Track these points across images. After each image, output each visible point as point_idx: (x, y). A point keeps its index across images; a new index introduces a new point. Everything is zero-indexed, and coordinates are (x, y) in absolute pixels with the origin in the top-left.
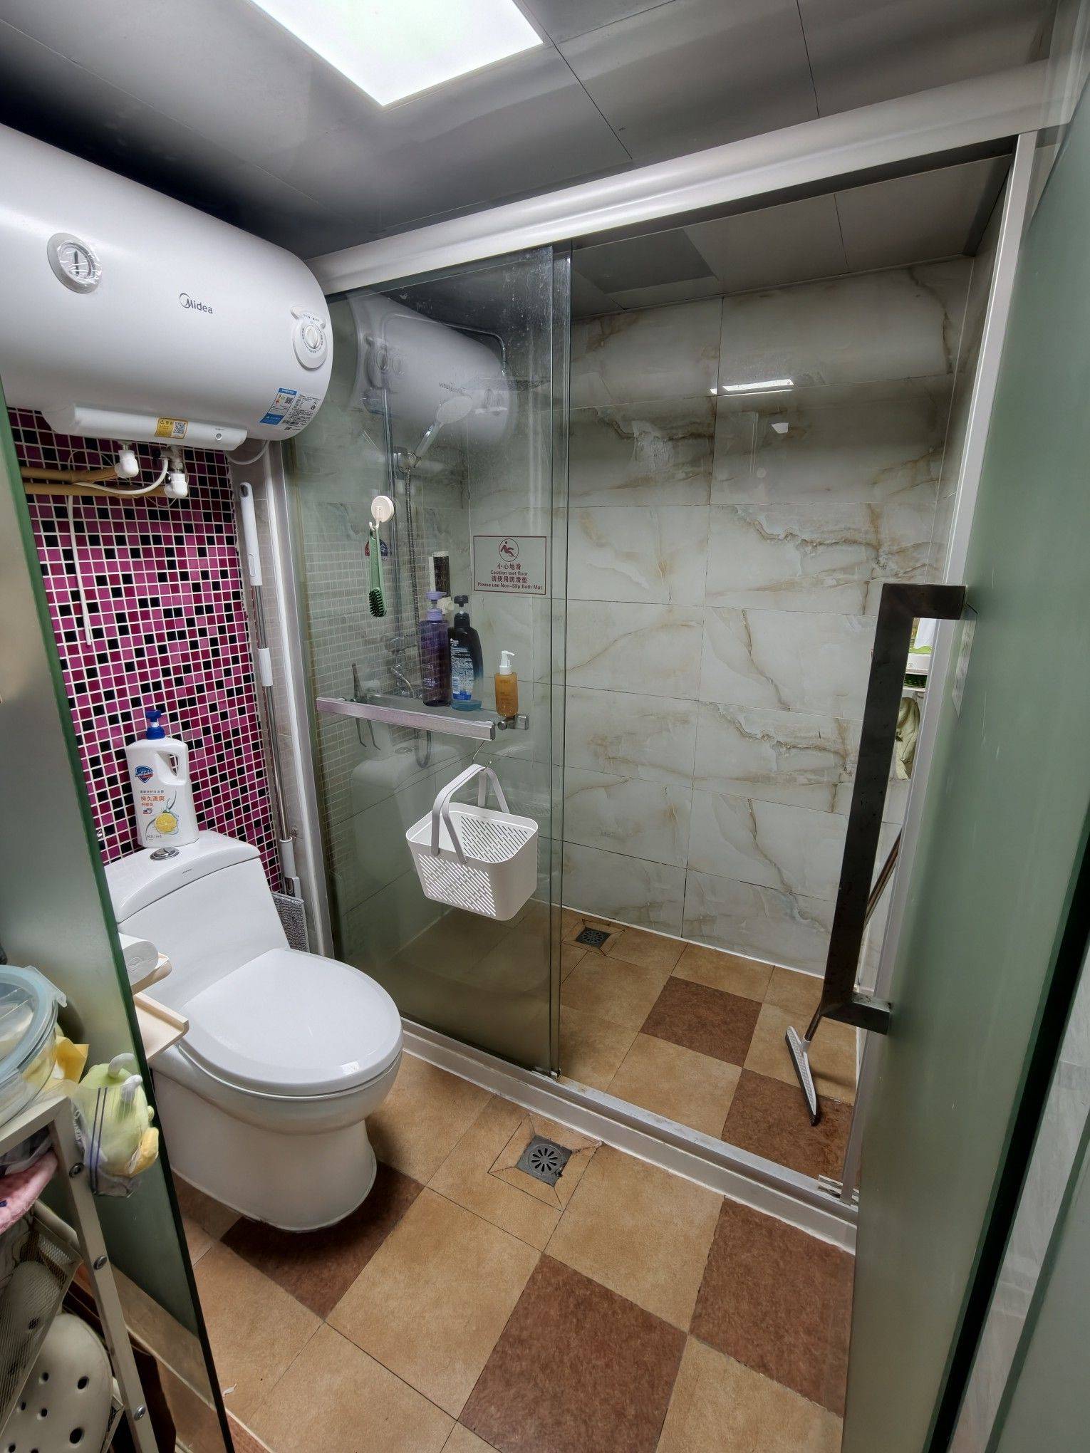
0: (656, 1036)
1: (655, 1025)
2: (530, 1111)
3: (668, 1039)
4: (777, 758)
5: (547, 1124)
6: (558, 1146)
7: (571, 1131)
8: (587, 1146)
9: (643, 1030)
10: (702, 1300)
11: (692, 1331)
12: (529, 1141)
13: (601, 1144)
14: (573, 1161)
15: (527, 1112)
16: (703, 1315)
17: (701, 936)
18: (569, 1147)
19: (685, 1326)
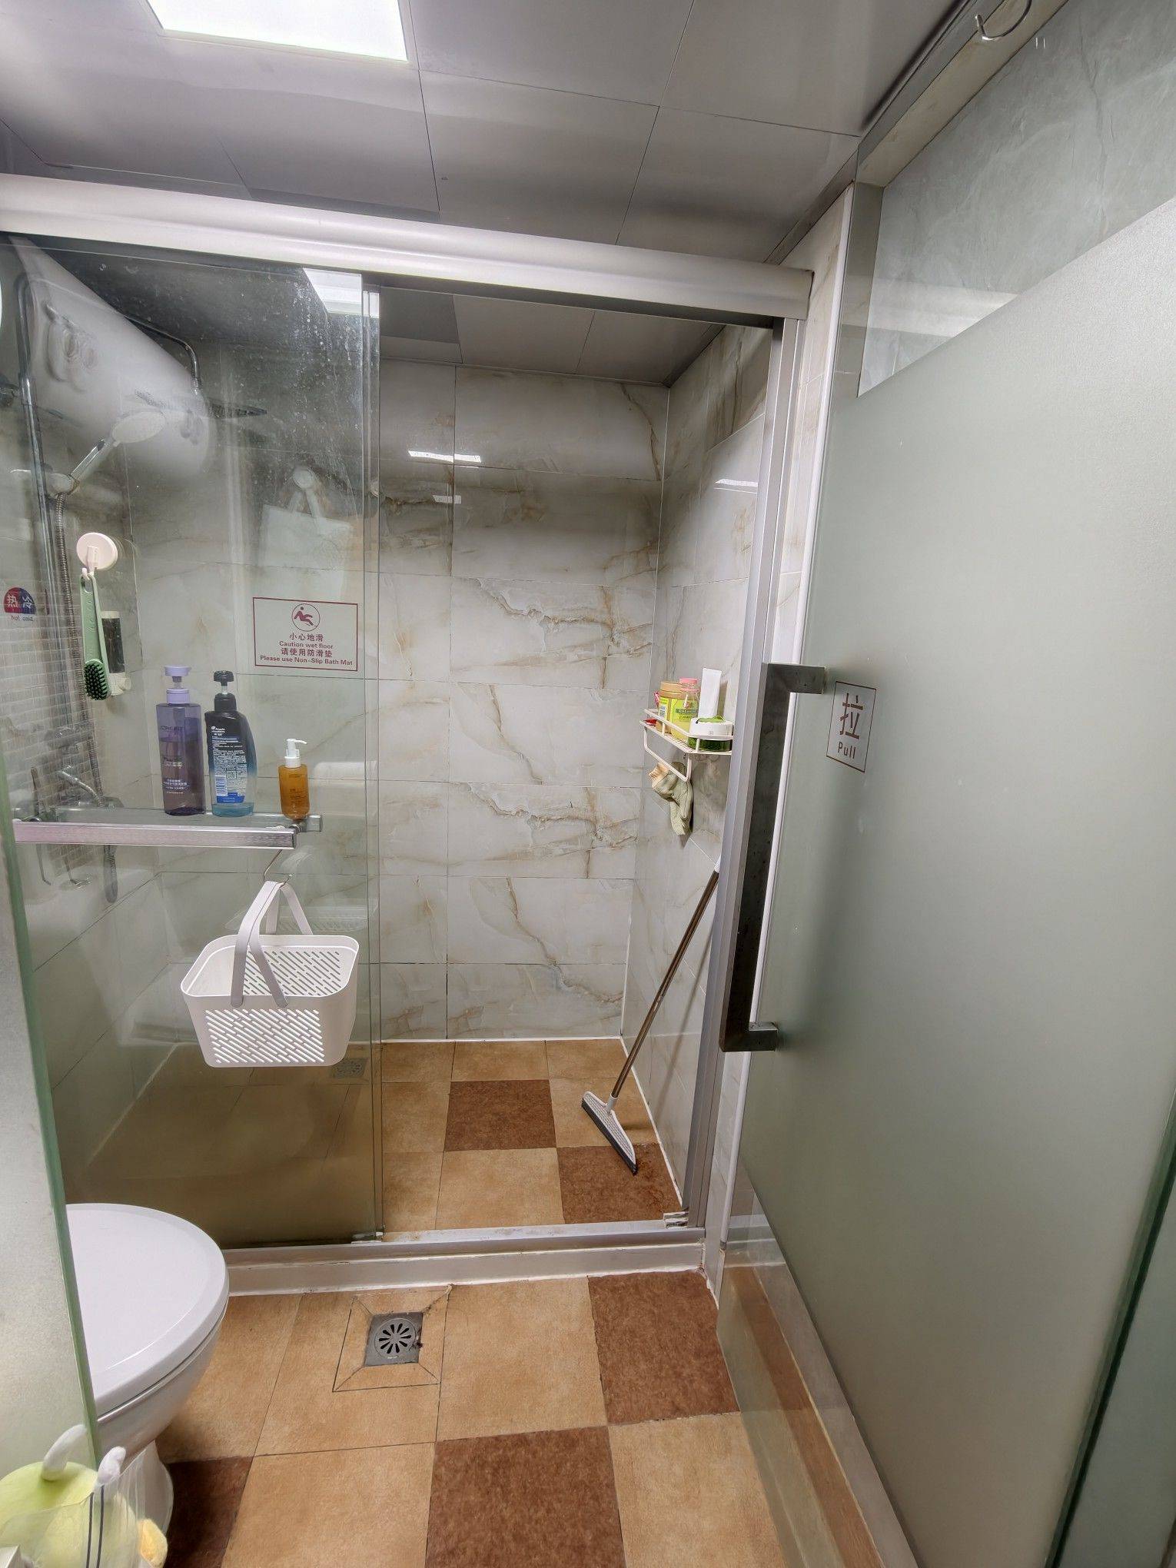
0: (463, 1149)
1: (457, 1138)
2: (356, 1292)
3: (476, 1147)
4: (533, 833)
5: (381, 1296)
6: (404, 1315)
7: (414, 1291)
8: (436, 1297)
9: (448, 1148)
10: (607, 1385)
11: (610, 1421)
12: (367, 1327)
13: (450, 1288)
14: (426, 1321)
15: (353, 1295)
16: (613, 1399)
17: (468, 1031)
18: (418, 1309)
19: (602, 1420)
